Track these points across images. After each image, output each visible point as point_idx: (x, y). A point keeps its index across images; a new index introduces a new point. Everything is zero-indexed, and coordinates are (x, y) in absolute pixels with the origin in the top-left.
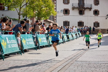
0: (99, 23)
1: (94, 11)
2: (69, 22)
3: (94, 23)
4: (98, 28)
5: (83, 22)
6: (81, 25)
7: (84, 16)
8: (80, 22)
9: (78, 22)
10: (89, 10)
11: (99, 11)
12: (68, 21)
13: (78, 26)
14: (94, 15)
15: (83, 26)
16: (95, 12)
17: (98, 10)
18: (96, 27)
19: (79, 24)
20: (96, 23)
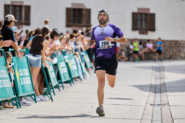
0: (153, 15)
2: (28, 8)
3: (134, 14)
4: (151, 36)
5: (89, 11)
6: (80, 21)
8: (74, 10)
9: (68, 10)
12: (26, 3)
13: (68, 26)
15: (89, 26)
18: (141, 33)
19: (72, 18)
20: (141, 14)
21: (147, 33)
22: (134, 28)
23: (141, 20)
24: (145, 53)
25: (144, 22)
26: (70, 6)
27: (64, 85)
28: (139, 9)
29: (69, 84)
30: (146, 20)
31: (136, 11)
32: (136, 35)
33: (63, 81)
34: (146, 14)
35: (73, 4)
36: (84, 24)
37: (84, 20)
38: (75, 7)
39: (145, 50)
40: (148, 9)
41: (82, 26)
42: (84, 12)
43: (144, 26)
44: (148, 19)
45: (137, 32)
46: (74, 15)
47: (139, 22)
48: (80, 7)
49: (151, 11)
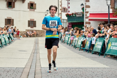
0: (35, 21)
1: (28, 4)
3: (29, 21)
5: (13, 20)
7: (15, 10)
8: (8, 19)
9: (6, 19)
10: (22, 2)
11: (35, 4)
13: (6, 25)
14: (29, 9)
15: (13, 25)
16: (30, 5)
17: (34, 2)
18: (31, 27)
19: (7, 22)
20: (31, 21)
21: (33, 28)
22: (29, 26)
23: (31, 23)
24: (33, 34)
25: (32, 24)
26: (6, 18)
27: (3, 46)
28: (30, 19)
29: (5, 46)
30: (33, 23)
31: (29, 20)
32: (30, 28)
33: (3, 44)
34: (33, 21)
35: (7, 17)
36: (11, 24)
37: (11, 23)
38: (8, 18)
39: (33, 33)
40: (34, 19)
41: (11, 25)
42: (11, 20)
43: (32, 25)
44: (34, 23)
45: (30, 27)
46: (8, 21)
47: (31, 24)
48: (10, 18)
49: (35, 20)
